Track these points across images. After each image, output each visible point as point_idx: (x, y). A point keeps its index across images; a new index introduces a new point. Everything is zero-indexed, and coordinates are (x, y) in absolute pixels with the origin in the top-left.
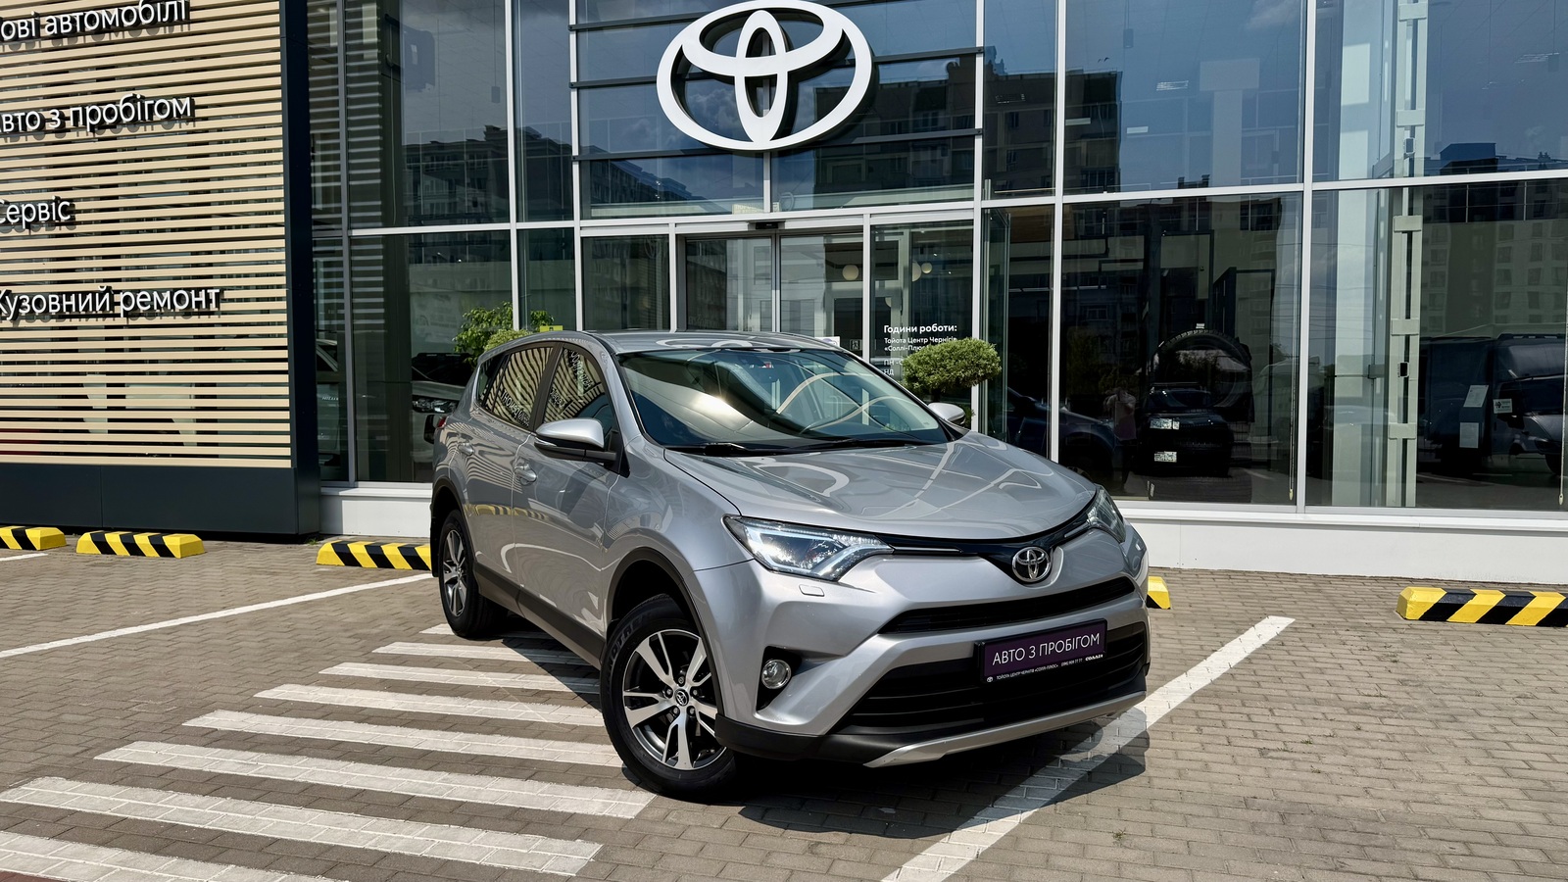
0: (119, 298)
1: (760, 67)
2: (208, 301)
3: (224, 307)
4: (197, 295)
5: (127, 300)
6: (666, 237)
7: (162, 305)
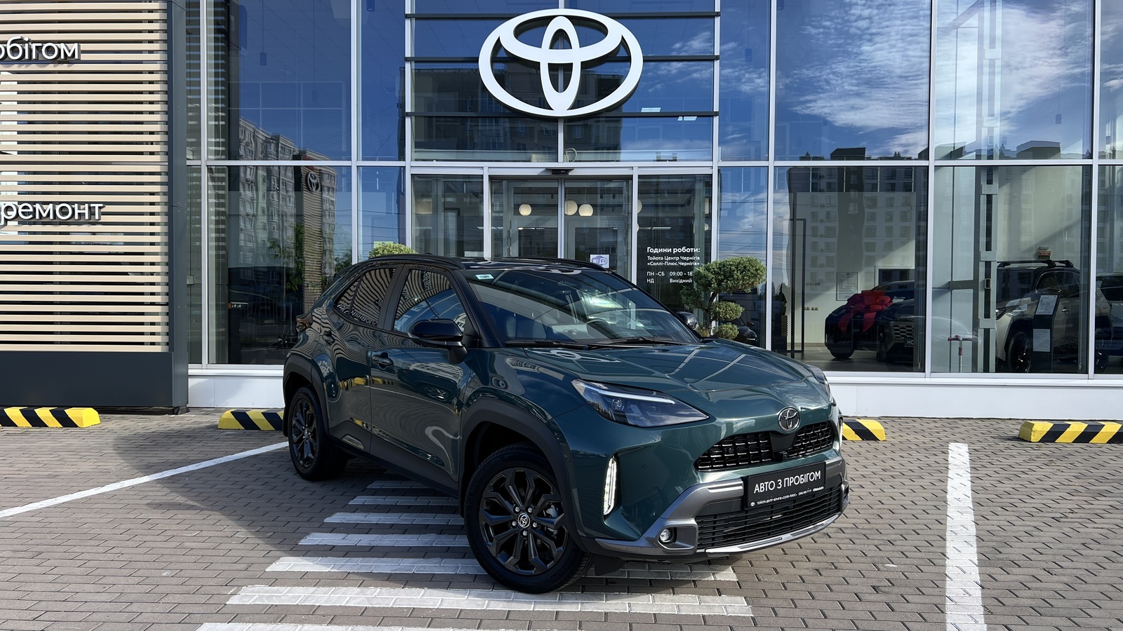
1: (560, 57)
3: (105, 219)
6: (482, 176)
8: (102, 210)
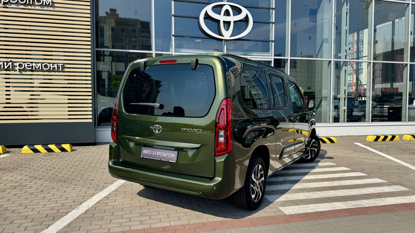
0: (18, 64)
1: (227, 19)
2: (58, 67)
4: (53, 66)
5: (20, 65)
7: (37, 68)
8: (63, 67)
